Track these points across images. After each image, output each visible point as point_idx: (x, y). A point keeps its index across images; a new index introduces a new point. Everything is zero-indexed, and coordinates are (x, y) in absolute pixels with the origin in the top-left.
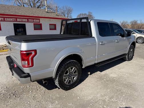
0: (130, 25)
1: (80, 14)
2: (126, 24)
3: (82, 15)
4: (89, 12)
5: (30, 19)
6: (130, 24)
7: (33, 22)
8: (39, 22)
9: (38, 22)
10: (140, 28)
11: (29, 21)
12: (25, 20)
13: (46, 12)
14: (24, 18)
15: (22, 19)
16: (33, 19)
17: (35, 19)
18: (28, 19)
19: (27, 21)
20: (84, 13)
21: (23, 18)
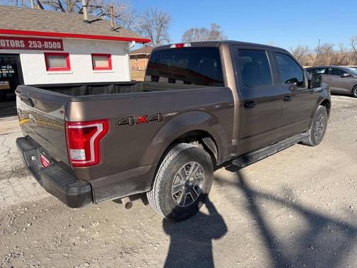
0: (315, 57)
1: (189, 29)
2: (305, 54)
3: (194, 32)
4: (214, 25)
5: (32, 39)
6: (315, 55)
7: (43, 48)
8: (62, 49)
9: (57, 49)
10: (340, 64)
11: (30, 46)
12: (17, 43)
13: (85, 21)
14: (14, 39)
15: (8, 41)
16: (43, 41)
17: (48, 40)
18: (26, 40)
19: (23, 46)
20: (200, 28)
21: (10, 38)
